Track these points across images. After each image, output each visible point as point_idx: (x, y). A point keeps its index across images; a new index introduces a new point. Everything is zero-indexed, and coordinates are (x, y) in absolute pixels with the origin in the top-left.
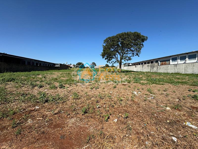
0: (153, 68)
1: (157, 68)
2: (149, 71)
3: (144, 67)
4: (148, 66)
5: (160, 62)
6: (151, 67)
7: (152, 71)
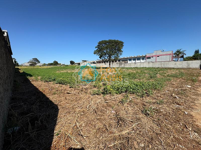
0: (121, 65)
1: (124, 65)
2: (118, 67)
3: (113, 64)
4: (117, 63)
5: (122, 61)
6: (120, 64)
7: (120, 67)
